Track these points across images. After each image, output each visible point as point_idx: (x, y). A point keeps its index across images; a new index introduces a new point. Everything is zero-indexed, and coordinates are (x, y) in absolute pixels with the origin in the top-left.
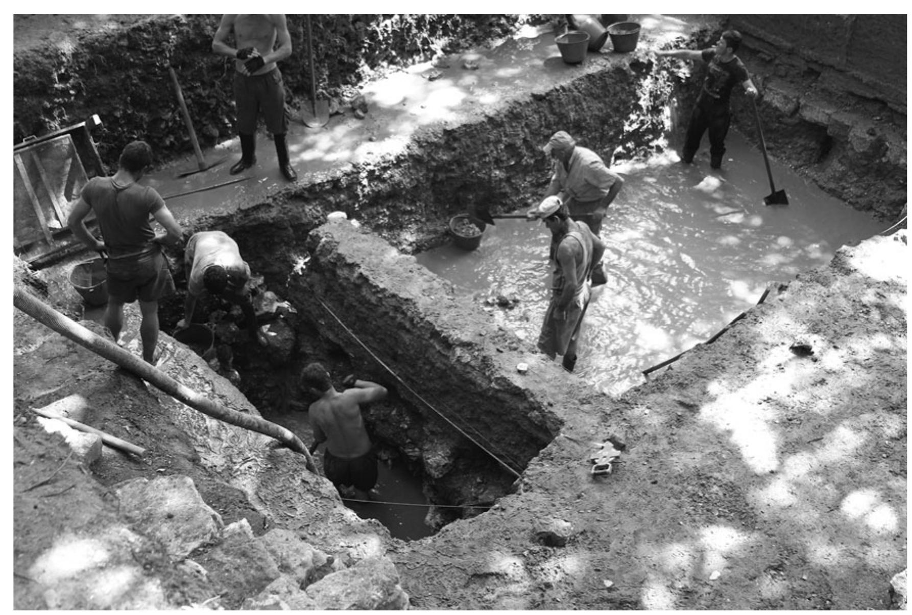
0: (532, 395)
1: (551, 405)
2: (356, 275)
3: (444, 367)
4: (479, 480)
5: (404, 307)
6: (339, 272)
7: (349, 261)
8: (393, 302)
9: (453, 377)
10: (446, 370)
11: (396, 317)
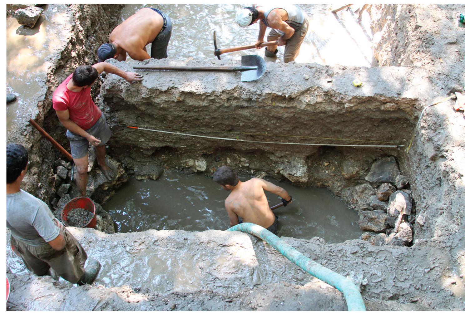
0: (381, 95)
1: (399, 94)
2: (177, 95)
3: (292, 115)
4: (326, 164)
5: (236, 94)
6: (157, 101)
7: (164, 89)
8: (224, 97)
9: (303, 117)
10: (294, 115)
11: (231, 105)
